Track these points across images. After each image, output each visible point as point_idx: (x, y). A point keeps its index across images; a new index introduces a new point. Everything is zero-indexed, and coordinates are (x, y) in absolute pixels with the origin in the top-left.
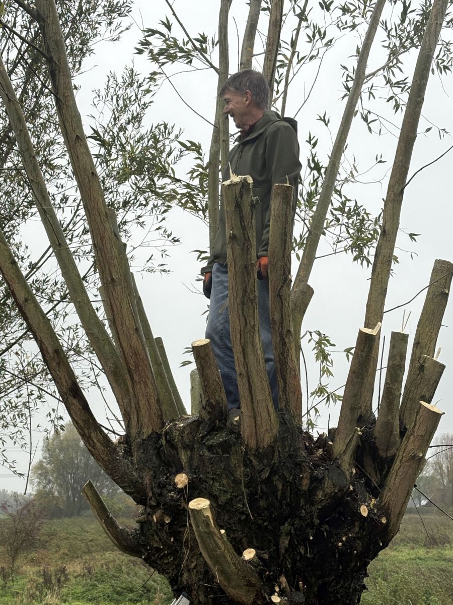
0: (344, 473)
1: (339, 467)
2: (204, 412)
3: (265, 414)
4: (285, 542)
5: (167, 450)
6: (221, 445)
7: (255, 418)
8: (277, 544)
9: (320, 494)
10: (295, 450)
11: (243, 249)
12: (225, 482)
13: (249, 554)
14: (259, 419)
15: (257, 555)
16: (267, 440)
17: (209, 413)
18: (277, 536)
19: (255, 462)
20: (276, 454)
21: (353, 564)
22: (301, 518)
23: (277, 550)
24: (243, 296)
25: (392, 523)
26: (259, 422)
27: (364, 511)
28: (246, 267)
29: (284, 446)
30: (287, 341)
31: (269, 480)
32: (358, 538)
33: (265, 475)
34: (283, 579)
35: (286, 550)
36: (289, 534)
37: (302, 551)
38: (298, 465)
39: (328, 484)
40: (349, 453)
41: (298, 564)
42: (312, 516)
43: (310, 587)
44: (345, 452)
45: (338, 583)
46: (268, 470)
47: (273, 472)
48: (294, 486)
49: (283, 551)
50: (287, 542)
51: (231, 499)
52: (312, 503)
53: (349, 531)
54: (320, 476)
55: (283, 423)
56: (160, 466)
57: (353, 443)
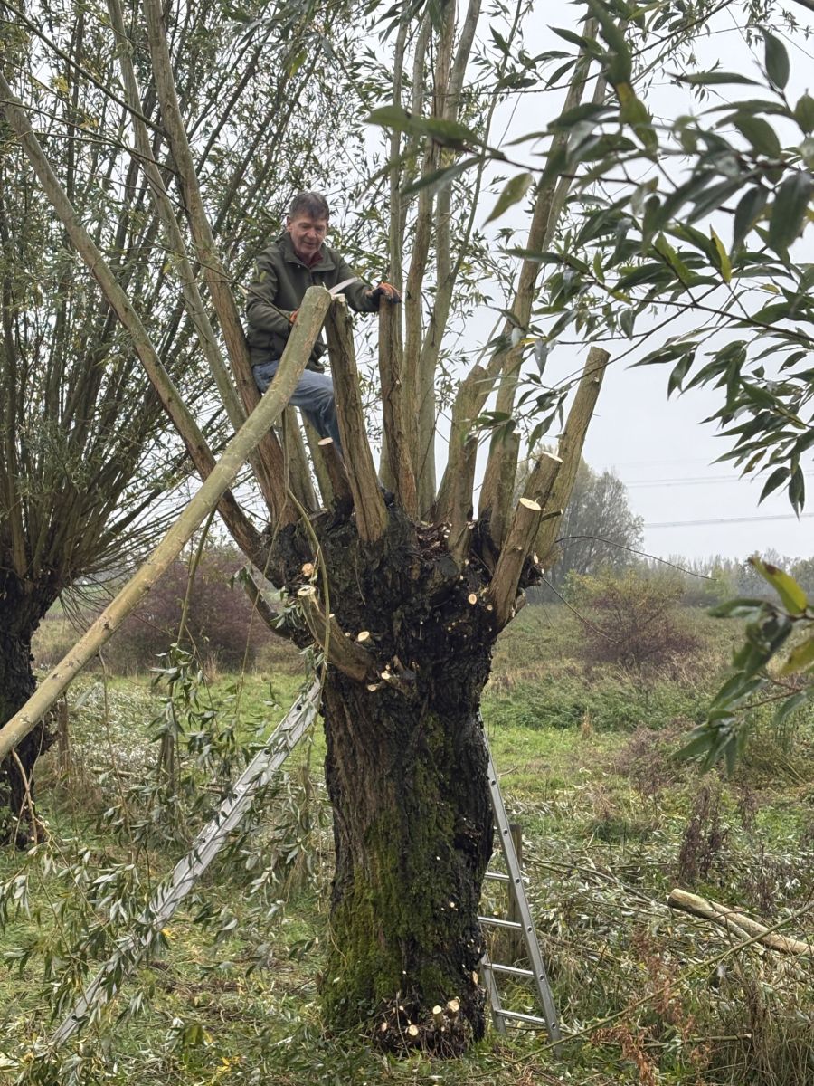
0: (456, 565)
1: (451, 559)
2: (331, 507)
3: (373, 511)
4: (397, 626)
5: (299, 541)
6: (341, 537)
7: (364, 514)
8: (391, 627)
9: (430, 584)
10: (405, 543)
11: (340, 361)
12: (344, 571)
13: (363, 636)
14: (368, 515)
15: (371, 637)
16: (377, 534)
17: (335, 507)
18: (390, 622)
19: (368, 554)
20: (386, 546)
21: (466, 647)
22: (411, 605)
23: (391, 633)
24: (345, 404)
25: (499, 611)
26: (368, 518)
27: (472, 599)
28: (345, 378)
29: (394, 540)
30: (398, 442)
31: (379, 570)
32: (470, 624)
33: (377, 566)
34: (396, 659)
35: (400, 633)
36: (400, 619)
37: (414, 635)
38: (408, 557)
39: (437, 574)
40: (461, 545)
41: (411, 646)
42: (423, 604)
43: (423, 667)
44: (457, 545)
45: (451, 664)
46: (378, 561)
47: (383, 563)
48: (403, 576)
49: (396, 634)
50: (399, 626)
51: (350, 587)
52: (424, 592)
53: (460, 617)
54: (430, 568)
55: (394, 519)
56: (293, 556)
57: (465, 537)
